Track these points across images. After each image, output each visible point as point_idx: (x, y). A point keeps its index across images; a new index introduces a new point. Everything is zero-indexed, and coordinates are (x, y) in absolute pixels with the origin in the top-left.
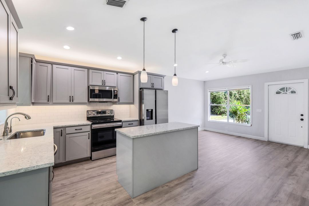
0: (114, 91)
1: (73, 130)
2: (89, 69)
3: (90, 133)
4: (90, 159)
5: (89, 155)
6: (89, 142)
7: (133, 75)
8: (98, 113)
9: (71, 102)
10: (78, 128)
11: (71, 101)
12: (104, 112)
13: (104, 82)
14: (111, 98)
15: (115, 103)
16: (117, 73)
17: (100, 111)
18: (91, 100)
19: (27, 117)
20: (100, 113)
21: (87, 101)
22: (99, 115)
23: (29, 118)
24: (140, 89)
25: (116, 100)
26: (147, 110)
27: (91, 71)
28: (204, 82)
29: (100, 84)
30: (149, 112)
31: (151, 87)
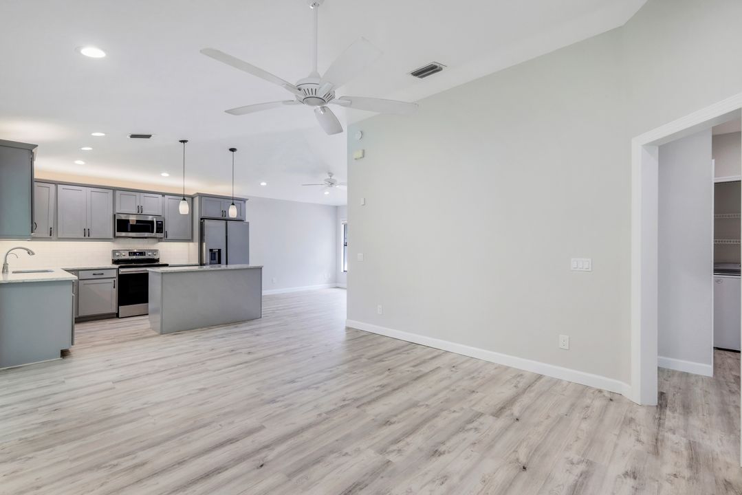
0: (157, 222)
1: (89, 275)
2: (114, 189)
3: (116, 280)
4: (117, 316)
5: (114, 310)
6: (115, 292)
7: (192, 198)
8: (131, 253)
9: (87, 237)
10: (98, 273)
11: (87, 235)
12: (141, 253)
13: (140, 209)
14: (153, 232)
15: (160, 240)
16: (163, 194)
17: (135, 251)
18: (118, 234)
19: (30, 252)
20: (135, 254)
21: (112, 237)
22: (134, 257)
23: (33, 254)
24: (202, 219)
25: (159, 235)
26: (211, 250)
27: (118, 193)
28: (337, 207)
29: (135, 211)
30: (215, 253)
31: (220, 216)
